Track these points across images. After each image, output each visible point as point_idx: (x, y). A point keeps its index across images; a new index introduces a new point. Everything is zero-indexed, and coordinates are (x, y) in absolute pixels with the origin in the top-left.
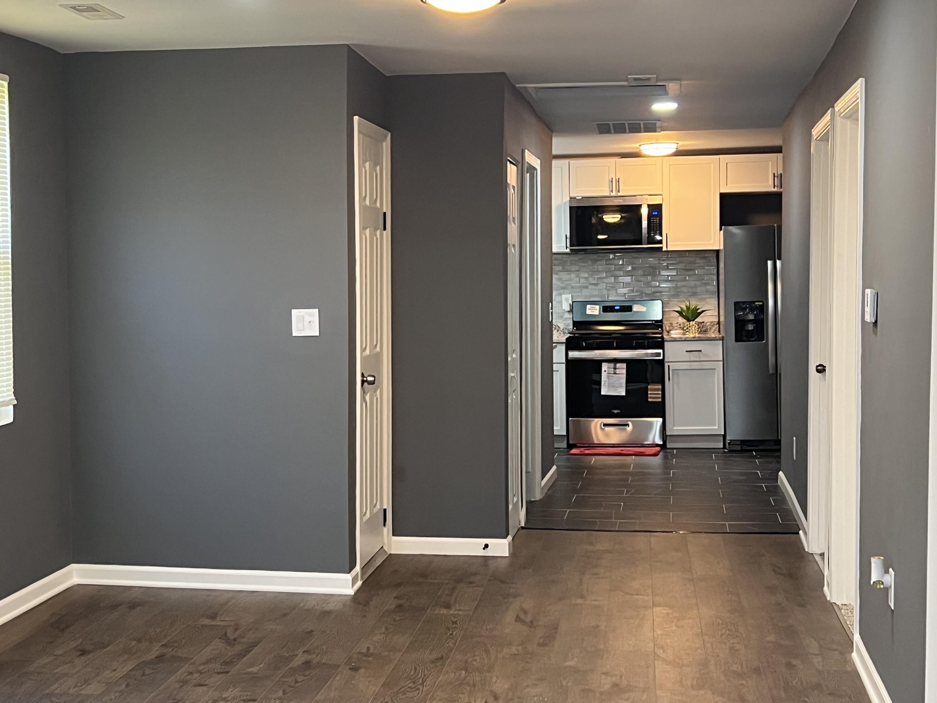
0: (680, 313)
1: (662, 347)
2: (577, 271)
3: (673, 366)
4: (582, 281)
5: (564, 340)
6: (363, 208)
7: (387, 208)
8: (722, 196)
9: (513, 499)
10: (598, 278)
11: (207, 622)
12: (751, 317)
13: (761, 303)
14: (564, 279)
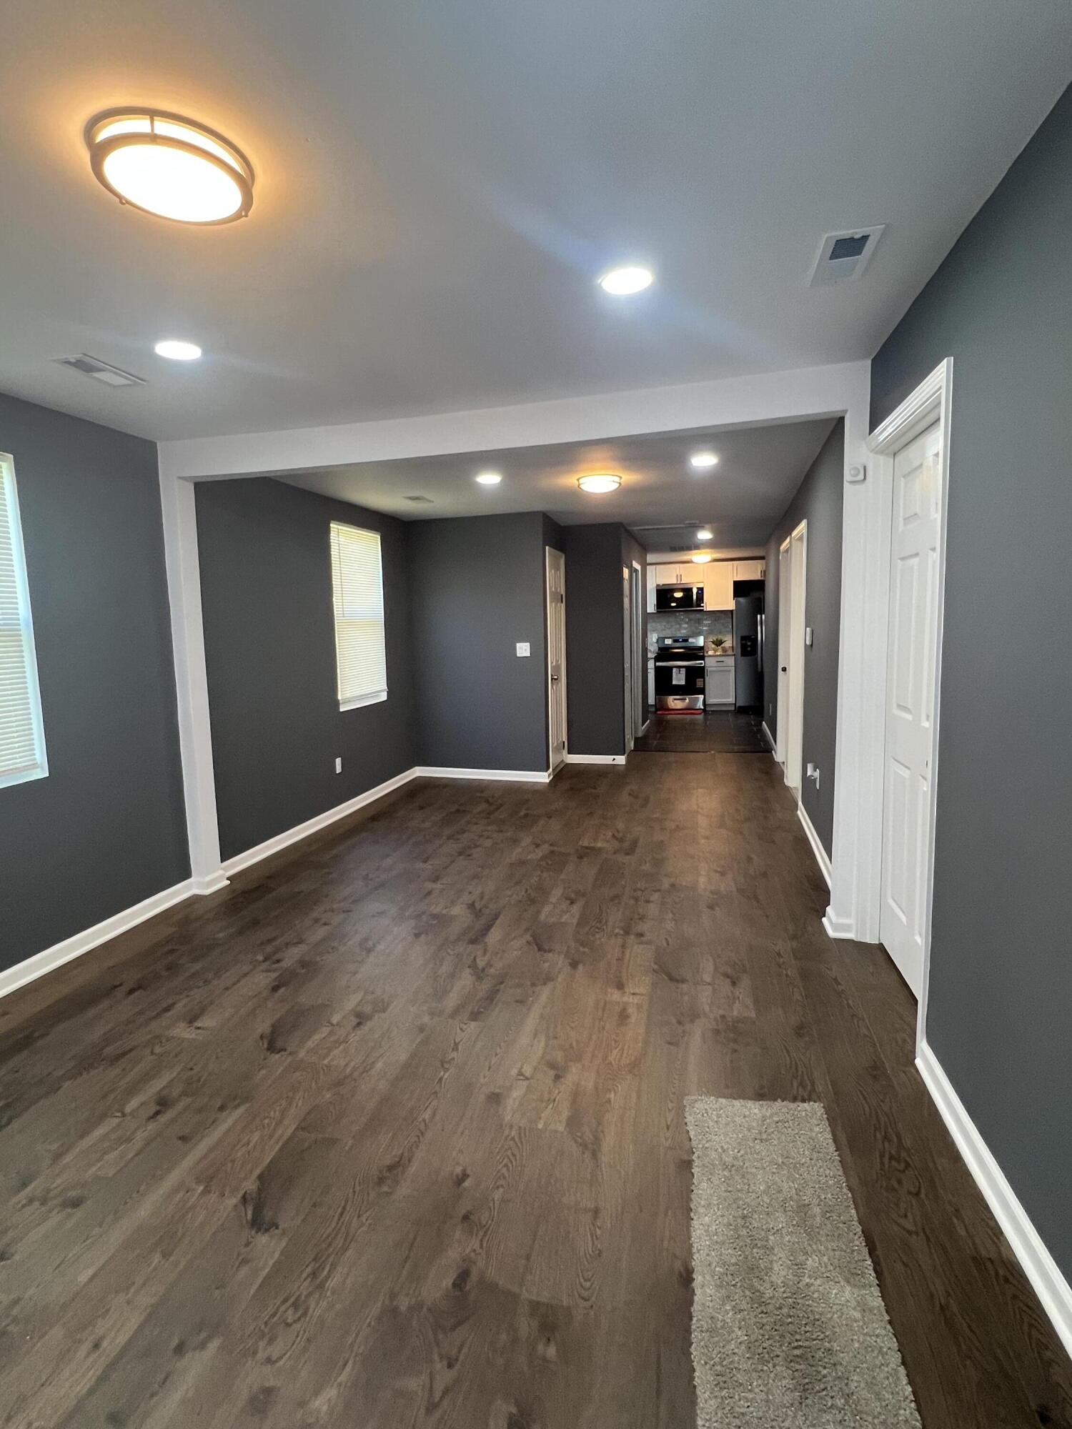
0: (713, 642)
1: (704, 660)
2: (660, 622)
3: (709, 669)
4: (663, 627)
5: (653, 656)
6: (550, 592)
7: (563, 592)
8: (735, 583)
9: (628, 736)
10: (671, 625)
11: (478, 794)
12: (749, 644)
13: (754, 637)
14: (653, 626)
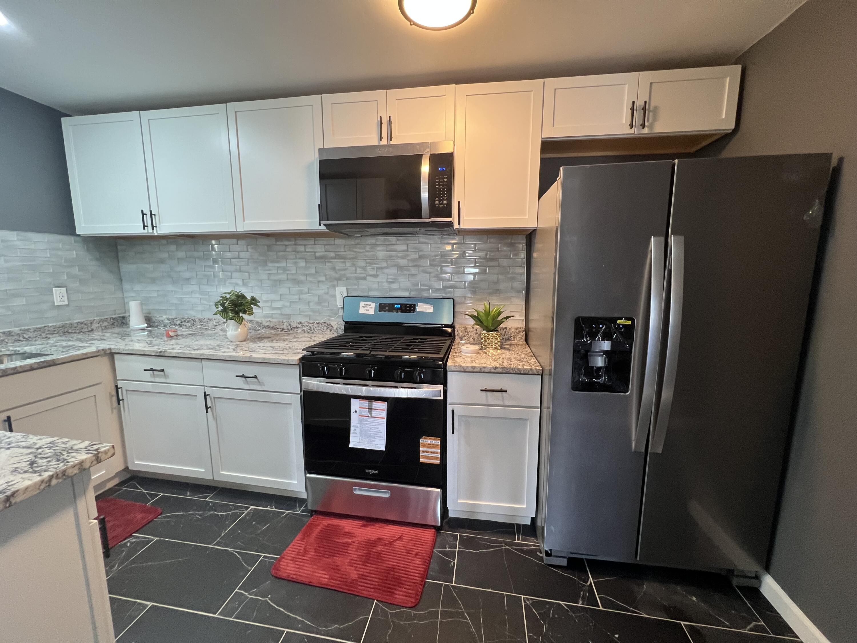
1: (444, 383)
2: (353, 258)
3: (459, 410)
4: (359, 271)
8: (545, 144)
10: (377, 268)
13: (629, 322)
14: (337, 268)
